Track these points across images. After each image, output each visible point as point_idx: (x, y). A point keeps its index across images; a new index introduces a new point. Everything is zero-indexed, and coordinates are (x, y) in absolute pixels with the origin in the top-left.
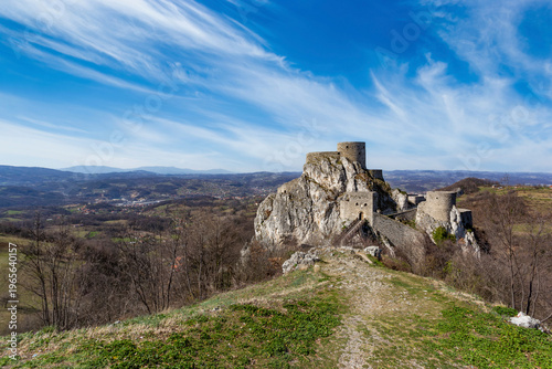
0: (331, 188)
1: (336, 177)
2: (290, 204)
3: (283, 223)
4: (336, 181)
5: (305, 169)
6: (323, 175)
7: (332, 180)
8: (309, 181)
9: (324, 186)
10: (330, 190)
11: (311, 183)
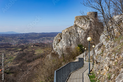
0: (86, 29)
2: (69, 35)
3: (67, 43)
4: (88, 26)
5: (75, 22)
6: (83, 24)
7: (86, 26)
8: (77, 27)
9: (83, 28)
10: (86, 30)
11: (78, 27)
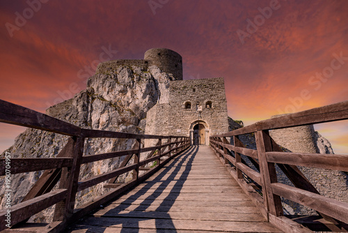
0: (131, 107)
1: (140, 89)
4: (140, 95)
5: (90, 83)
6: (118, 88)
8: (93, 99)
9: (118, 104)
10: (129, 110)
11: (95, 101)
